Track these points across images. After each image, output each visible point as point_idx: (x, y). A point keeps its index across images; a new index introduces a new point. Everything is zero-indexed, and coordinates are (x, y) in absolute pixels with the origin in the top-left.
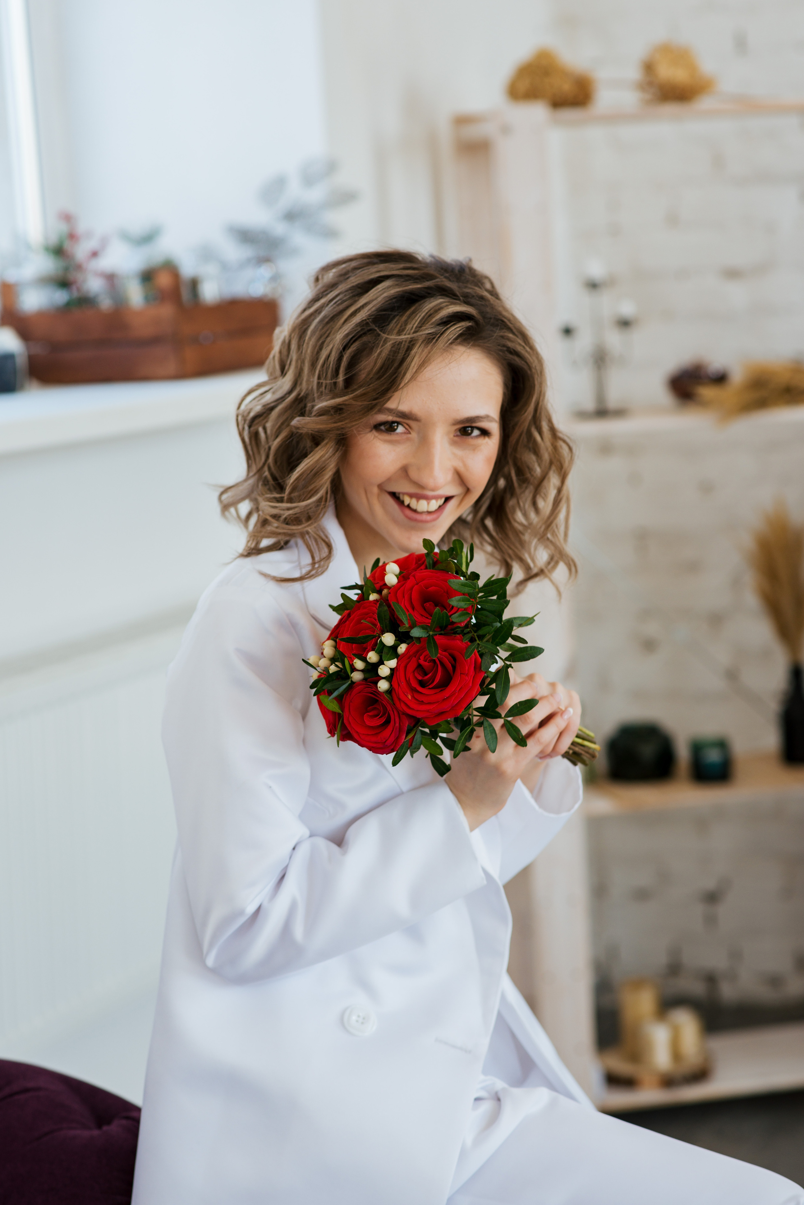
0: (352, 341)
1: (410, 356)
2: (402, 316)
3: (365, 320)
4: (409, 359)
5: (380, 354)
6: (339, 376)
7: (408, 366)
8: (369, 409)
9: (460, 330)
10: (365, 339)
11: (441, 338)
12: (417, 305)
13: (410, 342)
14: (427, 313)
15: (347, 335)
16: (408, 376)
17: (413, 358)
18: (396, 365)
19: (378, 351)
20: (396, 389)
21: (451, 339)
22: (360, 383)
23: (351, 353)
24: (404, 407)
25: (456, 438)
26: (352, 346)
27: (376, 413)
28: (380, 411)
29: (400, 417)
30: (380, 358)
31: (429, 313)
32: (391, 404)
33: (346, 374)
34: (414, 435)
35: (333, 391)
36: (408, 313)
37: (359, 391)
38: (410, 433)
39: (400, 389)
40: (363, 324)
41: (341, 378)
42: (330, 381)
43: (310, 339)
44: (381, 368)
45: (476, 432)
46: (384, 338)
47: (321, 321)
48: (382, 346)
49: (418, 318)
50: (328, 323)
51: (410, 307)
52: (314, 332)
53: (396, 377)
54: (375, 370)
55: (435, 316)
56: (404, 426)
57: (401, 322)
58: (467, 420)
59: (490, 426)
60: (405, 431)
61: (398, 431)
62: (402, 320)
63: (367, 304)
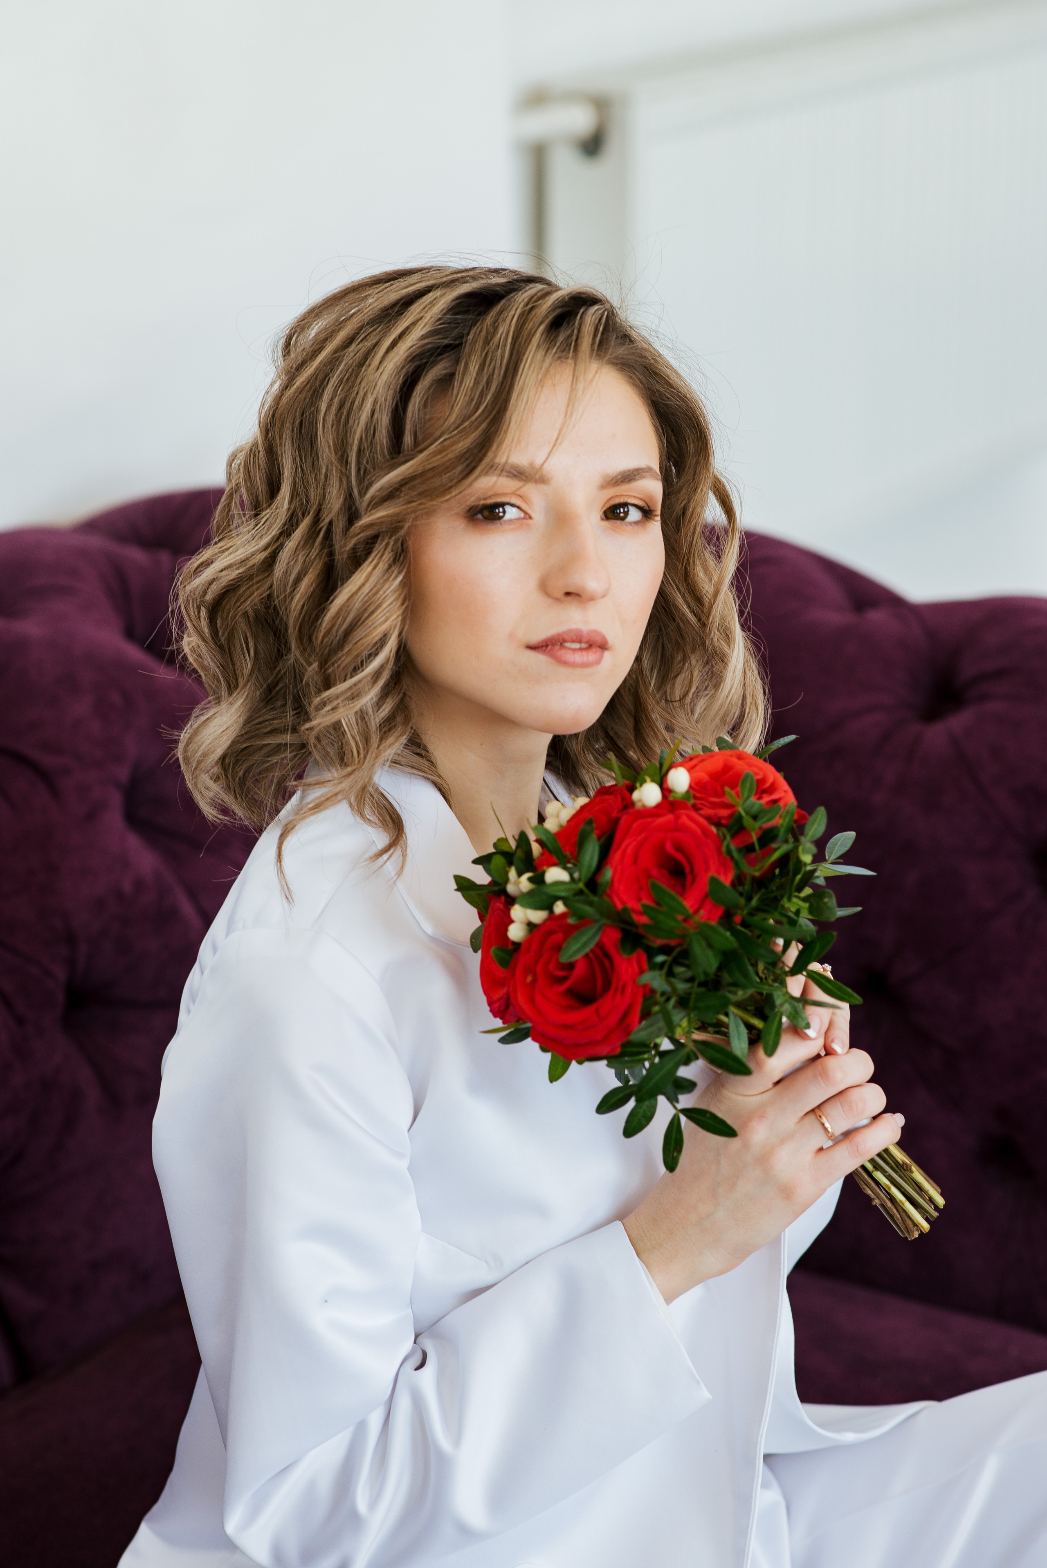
12: (501, 302)
34: (537, 520)
56: (518, 507)
57: (485, 327)
58: (622, 478)
59: (654, 488)
60: (522, 515)
61: (507, 517)
62: (486, 324)
63: (414, 324)
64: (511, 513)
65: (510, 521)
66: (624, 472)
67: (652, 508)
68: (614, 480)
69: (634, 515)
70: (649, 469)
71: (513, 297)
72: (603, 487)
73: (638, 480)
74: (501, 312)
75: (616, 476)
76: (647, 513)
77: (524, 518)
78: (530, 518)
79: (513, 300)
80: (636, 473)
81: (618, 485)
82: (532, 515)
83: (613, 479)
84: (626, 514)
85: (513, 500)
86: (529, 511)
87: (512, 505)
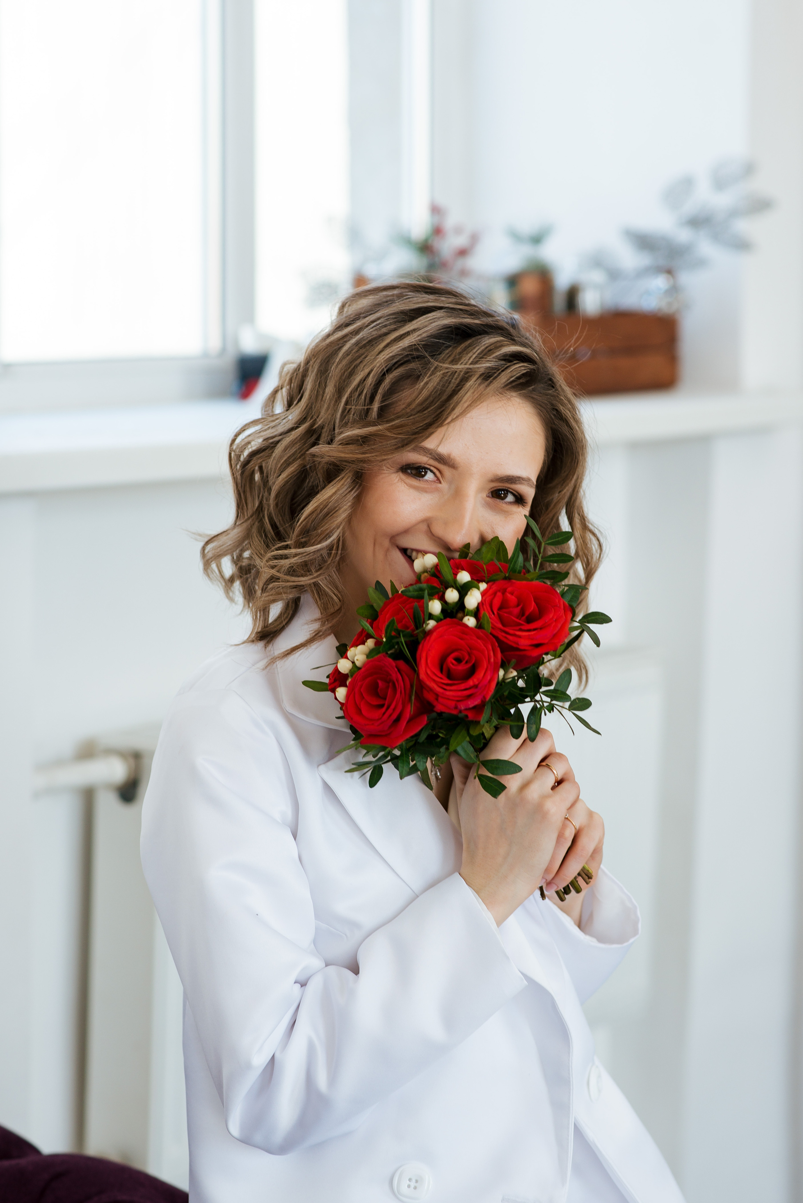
0: (396, 366)
1: (463, 389)
2: (456, 348)
3: (415, 345)
4: (462, 392)
5: (427, 383)
6: (374, 402)
7: (459, 400)
8: (403, 445)
9: (525, 370)
10: (412, 365)
11: (504, 373)
12: (473, 339)
13: (466, 373)
14: (487, 348)
15: (393, 357)
16: (457, 411)
17: (466, 391)
18: (444, 397)
19: (425, 381)
20: (440, 424)
21: (514, 376)
22: (397, 413)
23: (392, 379)
24: (443, 450)
25: (488, 499)
26: (395, 371)
27: (409, 451)
28: (415, 450)
29: (436, 459)
30: (427, 387)
31: (489, 348)
32: (430, 443)
33: (382, 402)
34: (444, 486)
35: (364, 418)
36: (463, 346)
37: (396, 422)
38: (440, 483)
39: (445, 425)
40: (412, 348)
41: (376, 406)
42: (362, 407)
43: (341, 361)
44: (426, 400)
45: (510, 498)
46: (436, 365)
47: (357, 343)
48: (431, 375)
49: (476, 352)
50: (364, 346)
51: (466, 340)
52: (347, 353)
53: (443, 410)
54: (417, 401)
55: (495, 352)
56: (434, 473)
57: (454, 353)
58: (507, 479)
59: (529, 492)
60: (435, 479)
61: (426, 478)
62: (455, 352)
63: (414, 330)
64: (429, 476)
65: (427, 481)
66: (509, 476)
67: (524, 498)
70: (528, 480)
71: (480, 339)
72: (492, 481)
73: (517, 484)
74: (470, 346)
75: (503, 477)
77: (436, 481)
79: (479, 341)
80: (517, 479)
81: (504, 481)
83: (500, 478)
84: (506, 496)
85: (432, 468)
86: (441, 478)
87: (431, 471)
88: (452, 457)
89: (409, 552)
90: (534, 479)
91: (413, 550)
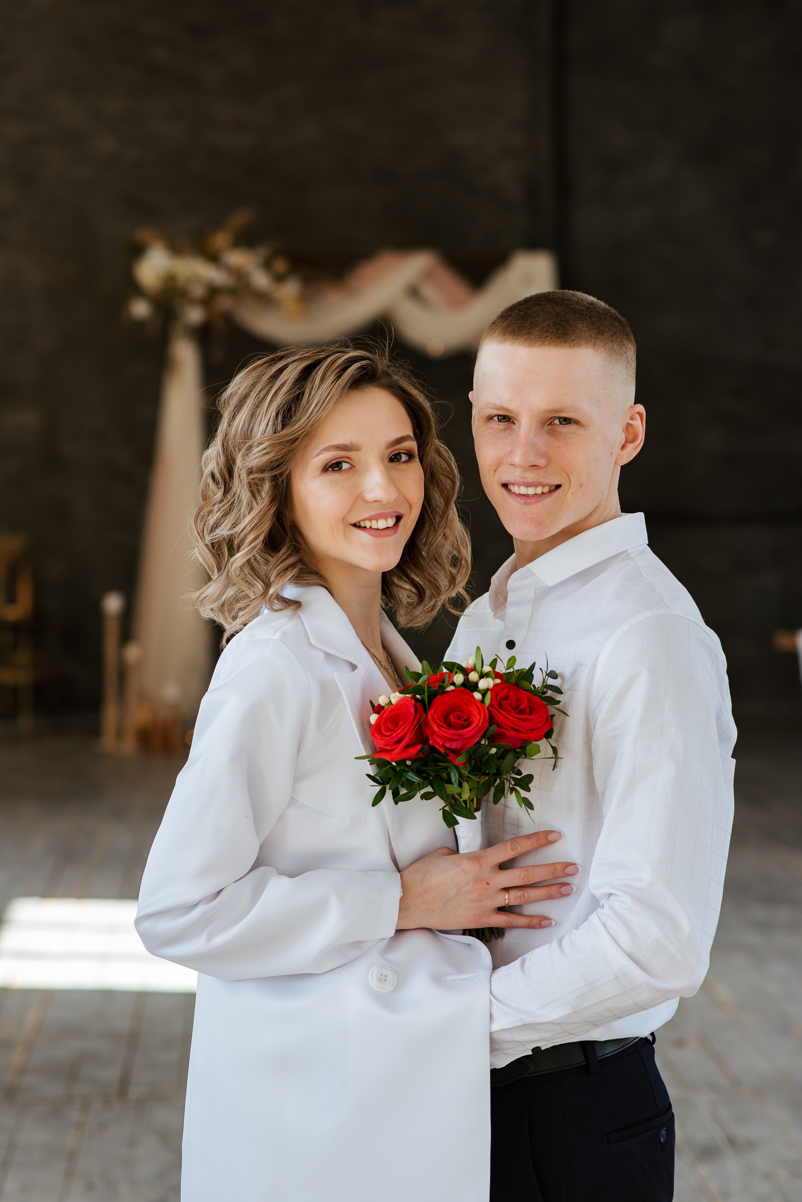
56: (348, 463)
58: (396, 442)
59: (412, 445)
60: (351, 466)
61: (343, 468)
64: (345, 466)
65: (345, 470)
66: (396, 439)
67: (412, 453)
68: (392, 444)
69: (404, 458)
70: (409, 436)
72: (387, 448)
73: (404, 442)
75: (393, 442)
76: (410, 456)
77: (351, 468)
78: (355, 467)
80: (402, 439)
81: (395, 446)
82: (355, 465)
84: (401, 457)
85: (345, 460)
86: (353, 464)
87: (345, 462)
88: (354, 443)
89: (358, 524)
90: (412, 434)
91: (359, 522)
